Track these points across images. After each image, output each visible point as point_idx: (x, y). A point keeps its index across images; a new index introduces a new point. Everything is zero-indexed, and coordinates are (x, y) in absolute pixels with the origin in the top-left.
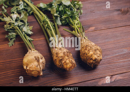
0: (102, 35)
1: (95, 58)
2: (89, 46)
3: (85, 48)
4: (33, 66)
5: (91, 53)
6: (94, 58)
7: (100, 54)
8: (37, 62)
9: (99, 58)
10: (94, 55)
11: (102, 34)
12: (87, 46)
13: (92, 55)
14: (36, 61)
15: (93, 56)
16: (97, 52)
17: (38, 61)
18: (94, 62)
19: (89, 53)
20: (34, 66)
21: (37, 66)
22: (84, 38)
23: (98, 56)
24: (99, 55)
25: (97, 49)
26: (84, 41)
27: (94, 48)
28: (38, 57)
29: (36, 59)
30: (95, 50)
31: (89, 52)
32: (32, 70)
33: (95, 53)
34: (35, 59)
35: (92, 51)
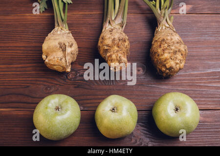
0: (200, 24)
1: (170, 65)
2: (167, 41)
3: (159, 43)
4: (54, 58)
5: (166, 55)
6: (168, 66)
7: (181, 60)
8: (62, 52)
9: (178, 66)
10: (170, 60)
11: (201, 22)
12: (163, 40)
13: (166, 60)
14: (61, 50)
15: (168, 61)
16: (177, 55)
17: (64, 50)
18: (168, 71)
19: (162, 55)
20: (56, 59)
21: (61, 60)
22: (166, 20)
23: (177, 64)
24: (178, 62)
25: (179, 51)
26: (164, 27)
27: (173, 48)
28: (64, 44)
29: (61, 47)
30: (175, 53)
31: (162, 53)
32: (52, 63)
33: (173, 58)
34: (59, 47)
35: (169, 53)
